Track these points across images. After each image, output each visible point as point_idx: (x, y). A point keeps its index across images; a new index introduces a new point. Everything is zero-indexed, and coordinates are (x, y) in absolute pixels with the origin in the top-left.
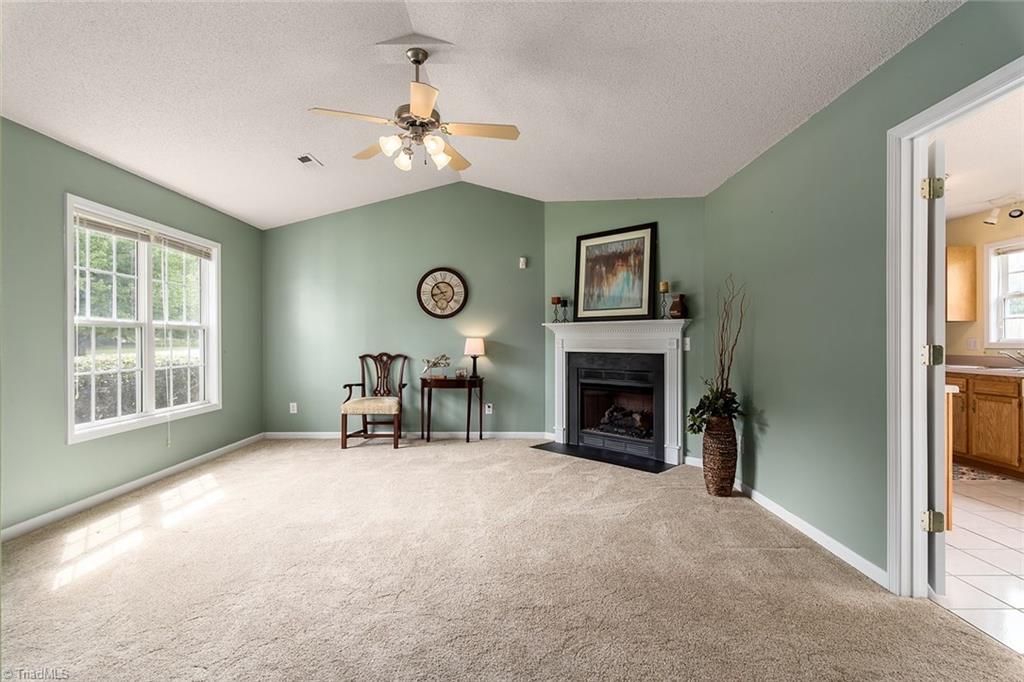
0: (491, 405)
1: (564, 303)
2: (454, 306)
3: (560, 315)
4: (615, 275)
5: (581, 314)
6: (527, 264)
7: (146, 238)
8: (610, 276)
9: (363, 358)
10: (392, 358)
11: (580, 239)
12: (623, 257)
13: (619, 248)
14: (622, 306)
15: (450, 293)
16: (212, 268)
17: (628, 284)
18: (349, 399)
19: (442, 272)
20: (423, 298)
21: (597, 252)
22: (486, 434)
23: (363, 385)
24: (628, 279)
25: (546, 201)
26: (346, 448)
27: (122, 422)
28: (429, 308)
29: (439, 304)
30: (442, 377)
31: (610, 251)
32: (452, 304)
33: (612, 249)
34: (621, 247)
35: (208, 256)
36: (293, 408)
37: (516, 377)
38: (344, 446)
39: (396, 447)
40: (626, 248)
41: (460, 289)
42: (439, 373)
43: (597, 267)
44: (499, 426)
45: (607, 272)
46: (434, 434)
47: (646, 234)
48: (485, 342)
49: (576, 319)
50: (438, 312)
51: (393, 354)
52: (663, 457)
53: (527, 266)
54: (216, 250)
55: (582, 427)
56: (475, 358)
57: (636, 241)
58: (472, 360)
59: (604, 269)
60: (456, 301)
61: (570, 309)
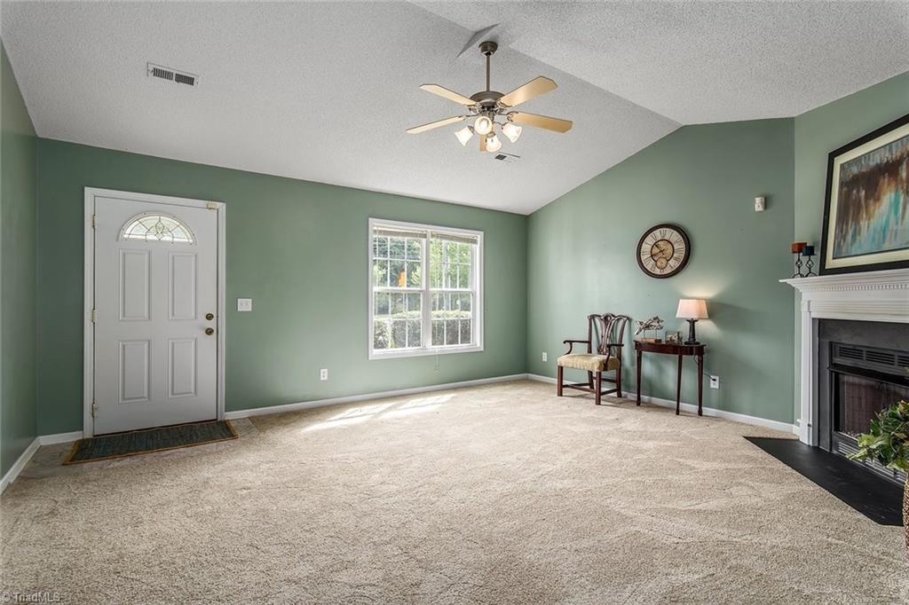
0: (717, 378)
1: (810, 251)
2: (674, 264)
3: (804, 270)
4: (878, 199)
5: (831, 263)
6: (766, 205)
7: (425, 236)
8: (871, 202)
9: (592, 317)
10: (616, 320)
11: (833, 156)
12: (891, 169)
13: (886, 157)
14: (886, 246)
15: (670, 251)
16: (477, 249)
17: (896, 214)
18: (569, 353)
19: (661, 229)
20: (643, 258)
21: (855, 170)
22: (706, 410)
23: (589, 342)
24: (897, 202)
25: (794, 116)
26: (561, 395)
27: (409, 350)
28: (649, 268)
29: (659, 264)
30: (652, 341)
31: (872, 164)
32: (672, 262)
33: (876, 160)
34: (888, 154)
35: (474, 242)
36: (545, 357)
37: (752, 347)
38: (560, 394)
39: (598, 403)
40: (895, 154)
41: (681, 245)
42: (650, 336)
43: (855, 192)
44: (726, 405)
45: (867, 197)
46: (644, 398)
48: (707, 304)
49: (823, 271)
50: (658, 272)
51: (617, 315)
53: (764, 208)
54: (479, 236)
55: (837, 429)
56: (692, 322)
58: (689, 324)
59: (863, 193)
60: (676, 259)
61: (816, 258)
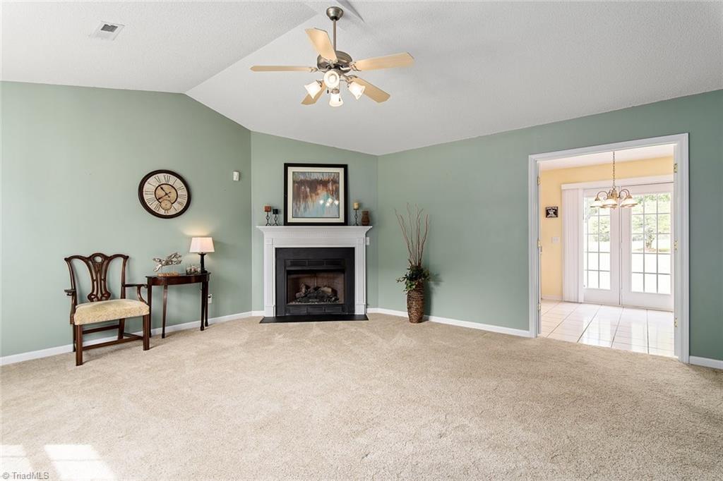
1: (275, 211)
2: (178, 207)
3: (272, 221)
4: (317, 195)
5: (290, 220)
8: (314, 195)
9: (68, 260)
10: (108, 259)
11: (287, 166)
12: (324, 183)
14: (324, 216)
15: (173, 195)
19: (165, 174)
21: (302, 177)
28: (152, 207)
29: (163, 205)
30: (176, 274)
31: (313, 178)
32: (175, 205)
34: (321, 176)
38: (79, 361)
39: (146, 348)
40: (326, 178)
41: (183, 192)
43: (303, 187)
44: (217, 312)
45: (311, 192)
46: (168, 329)
47: (341, 171)
49: (286, 223)
50: (162, 212)
51: (109, 254)
52: (354, 311)
53: (239, 179)
55: (287, 303)
56: (202, 255)
57: (333, 174)
58: (200, 256)
59: (308, 190)
60: (179, 203)
61: (281, 216)
